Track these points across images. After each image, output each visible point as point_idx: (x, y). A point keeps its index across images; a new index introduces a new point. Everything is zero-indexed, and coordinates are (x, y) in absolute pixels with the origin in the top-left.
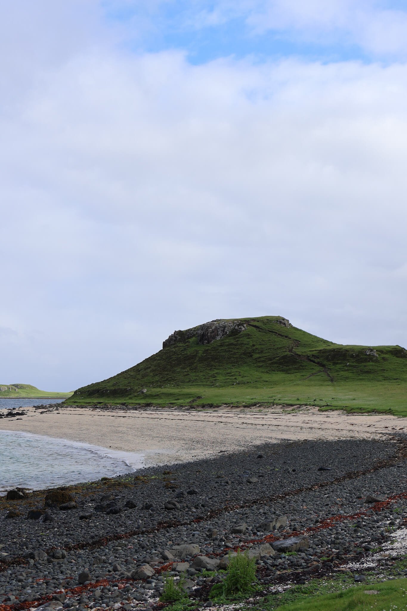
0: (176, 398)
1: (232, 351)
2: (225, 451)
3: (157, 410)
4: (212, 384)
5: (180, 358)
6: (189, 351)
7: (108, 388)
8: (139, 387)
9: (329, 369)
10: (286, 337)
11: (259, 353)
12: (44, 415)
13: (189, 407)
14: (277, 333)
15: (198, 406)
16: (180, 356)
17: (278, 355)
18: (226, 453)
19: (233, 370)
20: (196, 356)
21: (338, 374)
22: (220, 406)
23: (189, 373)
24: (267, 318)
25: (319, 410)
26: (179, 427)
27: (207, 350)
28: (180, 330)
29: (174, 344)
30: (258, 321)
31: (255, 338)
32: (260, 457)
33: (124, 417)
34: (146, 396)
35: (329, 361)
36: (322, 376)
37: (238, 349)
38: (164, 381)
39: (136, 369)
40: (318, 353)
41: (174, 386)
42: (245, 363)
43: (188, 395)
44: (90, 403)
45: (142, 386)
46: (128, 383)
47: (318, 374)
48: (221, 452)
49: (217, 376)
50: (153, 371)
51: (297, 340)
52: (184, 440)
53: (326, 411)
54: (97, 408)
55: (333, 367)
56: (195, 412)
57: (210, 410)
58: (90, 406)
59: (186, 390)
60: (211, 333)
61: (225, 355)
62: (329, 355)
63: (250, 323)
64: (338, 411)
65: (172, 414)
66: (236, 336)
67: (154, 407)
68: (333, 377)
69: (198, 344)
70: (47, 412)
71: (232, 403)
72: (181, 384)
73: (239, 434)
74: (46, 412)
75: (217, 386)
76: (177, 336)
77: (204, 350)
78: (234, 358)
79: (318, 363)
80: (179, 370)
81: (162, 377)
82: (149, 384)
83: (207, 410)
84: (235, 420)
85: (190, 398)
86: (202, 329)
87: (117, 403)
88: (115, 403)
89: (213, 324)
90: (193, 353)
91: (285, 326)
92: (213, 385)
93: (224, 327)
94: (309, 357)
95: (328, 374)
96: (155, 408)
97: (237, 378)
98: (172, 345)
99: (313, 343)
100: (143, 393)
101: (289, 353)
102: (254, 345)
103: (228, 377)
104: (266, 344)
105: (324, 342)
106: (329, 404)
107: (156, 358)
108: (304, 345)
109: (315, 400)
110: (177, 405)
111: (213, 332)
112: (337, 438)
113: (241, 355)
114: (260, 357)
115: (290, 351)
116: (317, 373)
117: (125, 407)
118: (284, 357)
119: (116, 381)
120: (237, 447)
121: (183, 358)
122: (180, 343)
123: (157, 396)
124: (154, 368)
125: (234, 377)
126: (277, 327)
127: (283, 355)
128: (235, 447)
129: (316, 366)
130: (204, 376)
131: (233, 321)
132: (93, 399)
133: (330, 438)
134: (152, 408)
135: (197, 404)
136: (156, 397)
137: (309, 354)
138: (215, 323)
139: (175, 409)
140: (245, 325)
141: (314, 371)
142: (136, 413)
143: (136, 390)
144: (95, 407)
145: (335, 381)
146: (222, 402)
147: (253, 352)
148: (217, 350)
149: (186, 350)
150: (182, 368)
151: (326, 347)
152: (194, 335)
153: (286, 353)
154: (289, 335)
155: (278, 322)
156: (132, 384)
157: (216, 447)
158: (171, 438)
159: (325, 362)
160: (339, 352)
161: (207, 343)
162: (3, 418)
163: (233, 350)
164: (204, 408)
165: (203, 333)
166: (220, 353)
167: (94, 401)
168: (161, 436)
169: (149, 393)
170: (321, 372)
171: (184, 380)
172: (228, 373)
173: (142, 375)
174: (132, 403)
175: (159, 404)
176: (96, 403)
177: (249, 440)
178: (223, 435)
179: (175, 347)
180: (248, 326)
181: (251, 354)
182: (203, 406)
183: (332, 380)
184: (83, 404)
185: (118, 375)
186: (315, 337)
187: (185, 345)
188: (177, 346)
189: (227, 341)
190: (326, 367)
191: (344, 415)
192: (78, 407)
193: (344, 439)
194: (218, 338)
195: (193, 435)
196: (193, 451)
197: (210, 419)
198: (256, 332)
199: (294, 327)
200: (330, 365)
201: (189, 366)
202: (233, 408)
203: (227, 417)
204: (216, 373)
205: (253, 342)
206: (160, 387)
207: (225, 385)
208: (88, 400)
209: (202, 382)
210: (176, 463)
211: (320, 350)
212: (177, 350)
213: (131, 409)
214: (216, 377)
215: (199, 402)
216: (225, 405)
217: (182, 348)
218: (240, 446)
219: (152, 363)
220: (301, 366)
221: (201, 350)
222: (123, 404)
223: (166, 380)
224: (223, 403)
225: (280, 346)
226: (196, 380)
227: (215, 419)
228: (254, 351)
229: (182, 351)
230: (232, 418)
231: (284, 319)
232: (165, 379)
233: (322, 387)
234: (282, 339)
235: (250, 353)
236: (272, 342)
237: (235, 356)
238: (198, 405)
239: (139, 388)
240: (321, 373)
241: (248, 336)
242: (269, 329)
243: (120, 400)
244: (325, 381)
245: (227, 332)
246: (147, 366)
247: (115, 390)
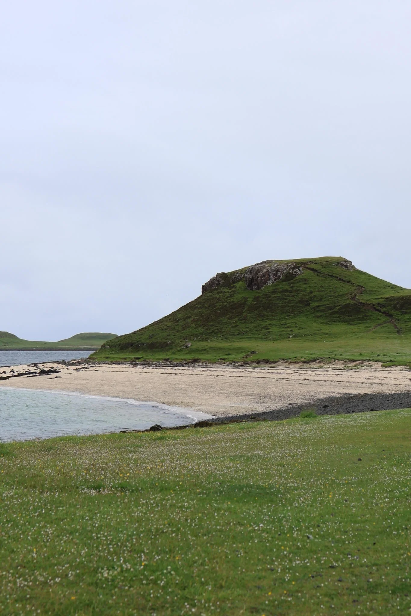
0: (227, 353)
1: (286, 299)
2: (293, 404)
3: (207, 366)
4: (265, 337)
5: (226, 306)
6: (237, 298)
7: (144, 341)
8: (181, 340)
9: (397, 319)
10: (348, 282)
11: (317, 301)
12: (81, 373)
13: (242, 363)
14: (337, 277)
15: (252, 362)
16: (225, 304)
17: (339, 304)
18: (294, 405)
19: (288, 321)
20: (244, 304)
21: (406, 326)
22: (277, 362)
23: (238, 324)
24: (326, 260)
25: (382, 366)
26: (240, 384)
27: (258, 297)
28: (223, 272)
29: (217, 289)
30: (316, 263)
31: (312, 283)
32: (326, 406)
33: (176, 374)
34: (191, 351)
35: (397, 310)
36: (388, 328)
37: (293, 296)
38: (209, 333)
39: (173, 317)
40: (385, 301)
41: (222, 339)
42: (302, 313)
43: (239, 350)
44: (126, 358)
45: (184, 339)
46: (167, 336)
47: (385, 325)
48: (290, 404)
49: (270, 327)
50: (194, 321)
51: (360, 286)
52: (250, 395)
53: (389, 366)
54: (137, 364)
55: (401, 317)
56: (250, 368)
57: (267, 366)
58: (126, 362)
59: (237, 344)
60: (261, 277)
61: (279, 303)
62: (398, 303)
63: (306, 266)
64: (402, 366)
65: (227, 371)
66: (291, 281)
67: (202, 363)
68: (401, 329)
69: (245, 289)
70: (83, 369)
71: (290, 359)
72: (229, 337)
73: (303, 390)
74: (81, 369)
75: (270, 340)
76: (220, 280)
77: (253, 297)
78: (288, 306)
79: (384, 313)
80: (225, 320)
81: (207, 329)
82: (192, 337)
83: (263, 366)
84: (296, 376)
85: (241, 353)
86: (251, 273)
87: (160, 359)
88: (157, 359)
89: (264, 267)
90: (241, 301)
91: (348, 269)
92: (267, 338)
93: (277, 271)
94: (374, 305)
95: (395, 324)
96: (204, 364)
97: (294, 330)
98: (214, 290)
99: (379, 290)
100: (187, 347)
101: (352, 301)
102: (311, 292)
103: (283, 329)
104: (326, 291)
105: (392, 288)
106: (392, 359)
107: (197, 306)
108: (369, 291)
109: (379, 355)
110: (229, 361)
111: (264, 275)
112: (393, 392)
113: (297, 303)
114: (319, 306)
115: (353, 298)
116: (382, 324)
117: (169, 362)
118: (347, 306)
119: (152, 334)
120: (303, 401)
121: (229, 307)
122: (224, 288)
123: (204, 351)
124: (195, 318)
125: (289, 329)
126: (338, 270)
127: (344, 304)
128: (301, 401)
129: (381, 315)
130: (256, 327)
131: (287, 263)
132: (127, 354)
133: (388, 392)
134: (201, 364)
135: (251, 359)
136: (202, 352)
137: (375, 302)
138: (266, 265)
139: (227, 365)
140: (300, 268)
141: (380, 322)
142: (186, 370)
143: (178, 343)
144: (134, 363)
145: (403, 334)
146: (279, 357)
147: (310, 301)
148: (270, 297)
149: (232, 297)
150: (229, 318)
151: (393, 293)
152: (241, 279)
153: (348, 301)
154: (353, 280)
155: (339, 265)
156: (173, 337)
157: (284, 400)
158: (237, 394)
159: (393, 312)
160: (408, 299)
161: (256, 289)
162: (37, 376)
163: (288, 298)
164: (259, 364)
165: (253, 277)
166: (273, 301)
167: (130, 357)
168: (226, 392)
169: (194, 347)
170: (388, 322)
171: (232, 333)
172: (282, 324)
173: (182, 326)
174: (177, 359)
175: (208, 360)
176: (134, 359)
177: (314, 395)
178: (287, 391)
179: (218, 293)
180: (304, 269)
181: (308, 302)
182: (258, 362)
183: (399, 332)
184: (119, 360)
185: (151, 325)
186: (383, 281)
187: (230, 291)
188: (221, 292)
189: (281, 286)
190: (394, 317)
191: (407, 371)
192: (112, 363)
193: (400, 392)
194: (270, 283)
195: (258, 391)
196: (264, 404)
197: (270, 376)
198: (314, 276)
199: (358, 270)
200: (398, 314)
201: (238, 316)
202: (291, 364)
203: (287, 373)
204: (269, 324)
205: (310, 288)
206: (206, 340)
207: (281, 337)
208: (122, 355)
209: (254, 334)
210: (254, 413)
211: (387, 298)
212: (222, 296)
213: (177, 365)
214: (269, 329)
215: (252, 358)
216: (282, 361)
217: (227, 295)
218: (306, 399)
219: (192, 312)
220: (365, 316)
221: (250, 296)
222: (167, 360)
223: (212, 333)
224: (280, 359)
225: (341, 293)
226: (247, 332)
227: (275, 376)
228: (311, 299)
229: (227, 297)
230: (293, 374)
231: (346, 261)
232: (211, 331)
233: (388, 340)
234: (343, 285)
235: (307, 301)
236: (332, 288)
237: (290, 305)
238: (253, 360)
239: (181, 341)
240: (388, 324)
241: (305, 281)
242: (329, 273)
243: (160, 355)
244: (391, 333)
245: (280, 277)
246: (186, 316)
247: (152, 343)
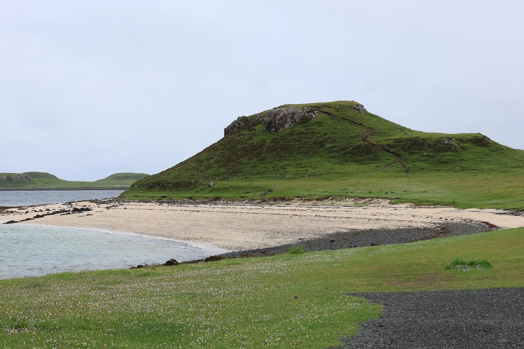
0: (246, 191)
1: (302, 141)
2: (303, 239)
3: (228, 203)
4: (282, 176)
5: (246, 147)
6: (256, 140)
7: (170, 181)
8: (204, 179)
9: (405, 159)
10: (360, 124)
11: (331, 142)
12: (111, 210)
13: (260, 200)
14: (350, 120)
15: (270, 200)
16: (245, 145)
17: (352, 145)
18: (304, 240)
19: (303, 161)
20: (263, 145)
21: (414, 165)
22: (293, 199)
23: (257, 164)
24: (339, 104)
25: (389, 203)
26: (257, 220)
27: (276, 139)
28: (244, 116)
29: (238, 132)
30: (330, 107)
31: (326, 126)
32: (333, 241)
33: (198, 211)
34: (213, 190)
35: (405, 150)
36: (397, 167)
37: (308, 138)
38: (230, 173)
39: (197, 158)
40: (394, 142)
41: (242, 179)
42: (316, 153)
43: (258, 189)
44: (153, 197)
45: (207, 179)
46: (191, 176)
47: (394, 165)
48: (300, 239)
49: (287, 167)
50: (217, 161)
51: (371, 128)
52: (264, 231)
53: (396, 203)
54: (163, 202)
55: (409, 157)
56: (267, 205)
57: (283, 204)
58: (154, 200)
59: (256, 183)
60: (279, 120)
61: (295, 145)
62: (406, 144)
63: (321, 110)
64: (407, 203)
65: (245, 208)
66: (307, 124)
67: (223, 201)
68: (409, 168)
69: (264, 132)
70: (113, 207)
71: (304, 196)
72: (249, 176)
73: (314, 225)
74: (111, 207)
75: (287, 179)
76: (241, 123)
77: (271, 139)
78: (304, 148)
79: (393, 153)
80: (246, 161)
81: (228, 169)
82: (214, 176)
83: (279, 203)
84: (309, 213)
85: (260, 191)
86: (269, 116)
87: (184, 197)
88: (181, 197)
89: (281, 111)
90: (260, 142)
91: (360, 112)
92: (283, 177)
93: (294, 114)
94: (384, 146)
95: (403, 164)
96: (225, 202)
97: (308, 170)
98: (236, 132)
99: (389, 132)
100: (209, 186)
101: (364, 143)
102: (325, 134)
103: (299, 169)
104: (339, 133)
105: (401, 130)
106: (399, 197)
107: (219, 147)
108: (379, 133)
109: (386, 193)
110: (248, 198)
111: (281, 119)
112: (397, 228)
113: (312, 144)
114: (332, 147)
115: (364, 140)
116: (392, 164)
117: (192, 200)
118: (359, 147)
119: (178, 173)
120: (313, 236)
121: (249, 148)
122: (245, 130)
123: (225, 189)
124: (218, 159)
125: (305, 169)
126: (350, 114)
127: (356, 145)
128: (311, 236)
129: (391, 156)
130: (273, 167)
131: (303, 107)
132: (155, 193)
133: (392, 227)
134: (222, 201)
135: (268, 197)
136: (223, 191)
137: (385, 143)
138: (284, 109)
139: (246, 203)
140: (315, 112)
141: (389, 162)
142: (208, 207)
143: (202, 183)
144: (160, 201)
145: (411, 172)
146: (294, 195)
147: (324, 142)
148: (287, 139)
149: (252, 139)
150: (249, 159)
151: (402, 135)
152: (260, 122)
153: (359, 142)
154: (364, 123)
155: (352, 109)
156: (196, 177)
157: (295, 236)
158: (252, 230)
159: (401, 152)
160: (416, 141)
161: (274, 131)
162: (70, 214)
163: (303, 139)
164: (276, 202)
165: (271, 120)
166: (289, 142)
167: (157, 195)
168: (242, 228)
169: (216, 186)
170: (397, 162)
171: (252, 172)
172: (298, 164)
173: (206, 166)
174: (200, 197)
175: (229, 198)
176: (160, 198)
177: (323, 230)
178: (299, 226)
179: (239, 136)
180: (319, 113)
181: (323, 144)
182: (275, 200)
183: (407, 171)
184: (146, 198)
185: (177, 166)
186: (392, 123)
187: (250, 133)
188: (242, 135)
189: (297, 129)
190: (402, 157)
191: (412, 207)
192: (140, 201)
193: (403, 228)
194: (287, 126)
195: (272, 227)
196: (277, 239)
197: (285, 212)
198: (328, 119)
199: (369, 113)
200: (406, 154)
201: (257, 157)
202: (305, 201)
203: (300, 210)
204: (286, 164)
205: (324, 130)
206: (227, 179)
207: (296, 177)
208: (150, 194)
209: (272, 174)
210: (266, 247)
211: (396, 139)
212: (242, 139)
213: (200, 203)
214: (286, 168)
215: (269, 196)
216: (297, 199)
217: (247, 137)
218: (315, 235)
219: (215, 153)
220: (376, 156)
221: (269, 138)
222: (190, 198)
223: (232, 172)
224: (295, 197)
225: (353, 135)
226: (265, 171)
227: (289, 213)
228: (325, 141)
229: (247, 140)
230: (306, 211)
231: (358, 105)
232: (232, 171)
233: (397, 179)
234: (356, 127)
235: (321, 143)
236: (345, 130)
237: (305, 146)
238: (270, 198)
239: (204, 181)
240: (396, 163)
241: (319, 123)
242: (342, 116)
243: (185, 194)
244: (399, 172)
245: (296, 120)
246: (209, 157)
247: (178, 183)
